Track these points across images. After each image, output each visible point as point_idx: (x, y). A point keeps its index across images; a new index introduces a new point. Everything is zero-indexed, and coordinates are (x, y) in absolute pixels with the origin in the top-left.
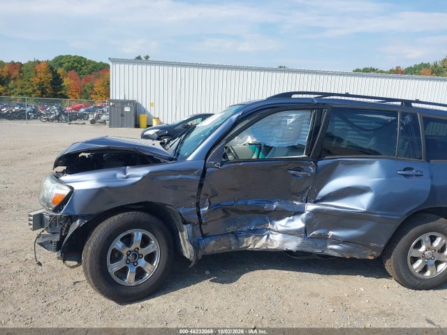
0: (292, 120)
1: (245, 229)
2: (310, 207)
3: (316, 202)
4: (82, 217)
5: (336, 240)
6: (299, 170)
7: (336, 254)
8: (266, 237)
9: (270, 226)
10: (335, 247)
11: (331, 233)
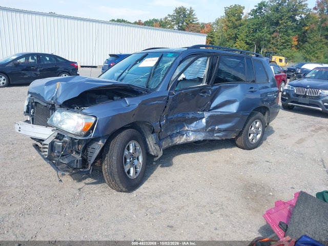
0: (200, 62)
1: (175, 132)
2: (207, 114)
3: (209, 110)
4: (103, 137)
5: (219, 131)
6: (204, 92)
7: (218, 138)
8: (185, 135)
9: (186, 128)
10: (218, 134)
11: (217, 127)
